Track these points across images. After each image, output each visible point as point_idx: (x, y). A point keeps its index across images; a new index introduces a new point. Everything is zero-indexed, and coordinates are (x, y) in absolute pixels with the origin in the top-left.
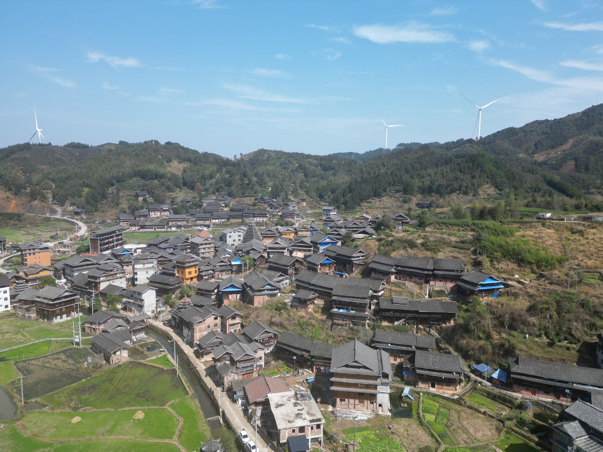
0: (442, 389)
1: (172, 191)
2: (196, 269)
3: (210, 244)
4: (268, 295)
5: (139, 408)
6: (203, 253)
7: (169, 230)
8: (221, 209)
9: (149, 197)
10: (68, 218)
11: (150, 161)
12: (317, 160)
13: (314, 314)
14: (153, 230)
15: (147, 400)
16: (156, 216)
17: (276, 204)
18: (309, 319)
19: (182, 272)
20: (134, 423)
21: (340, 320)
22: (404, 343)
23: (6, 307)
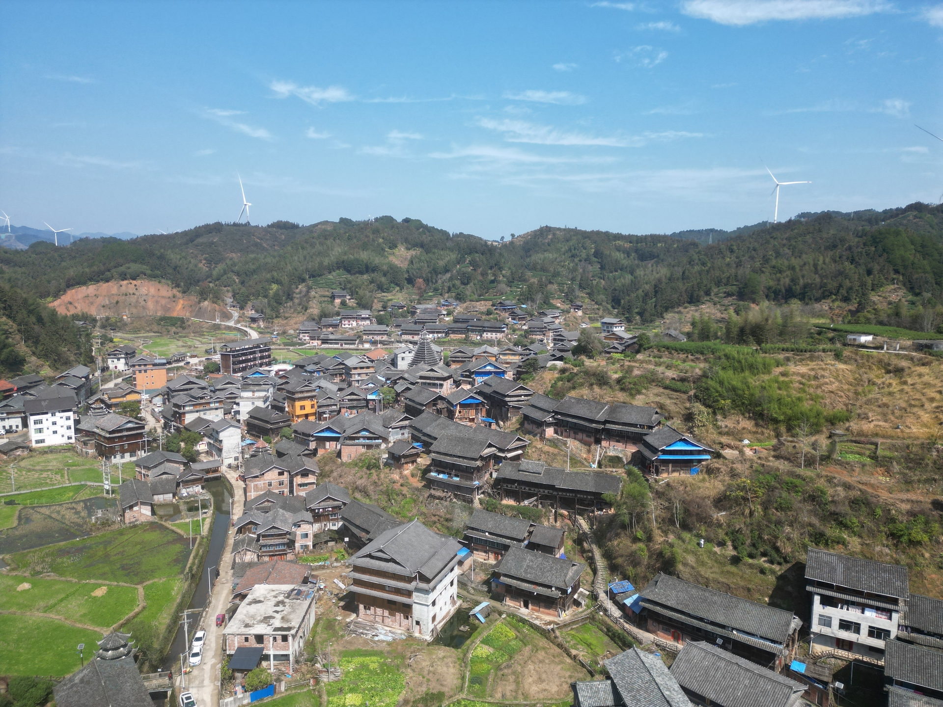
0: (538, 611)
1: (387, 290)
2: (313, 403)
3: (368, 368)
4: (363, 445)
5: (107, 582)
6: (358, 381)
7: (360, 346)
8: (441, 319)
10: (242, 326)
11: (365, 247)
12: (630, 242)
13: (410, 478)
15: (127, 575)
16: (350, 326)
17: (524, 313)
18: (402, 485)
19: (292, 406)
20: (86, 600)
21: (438, 490)
22: (507, 534)
23: (70, 438)
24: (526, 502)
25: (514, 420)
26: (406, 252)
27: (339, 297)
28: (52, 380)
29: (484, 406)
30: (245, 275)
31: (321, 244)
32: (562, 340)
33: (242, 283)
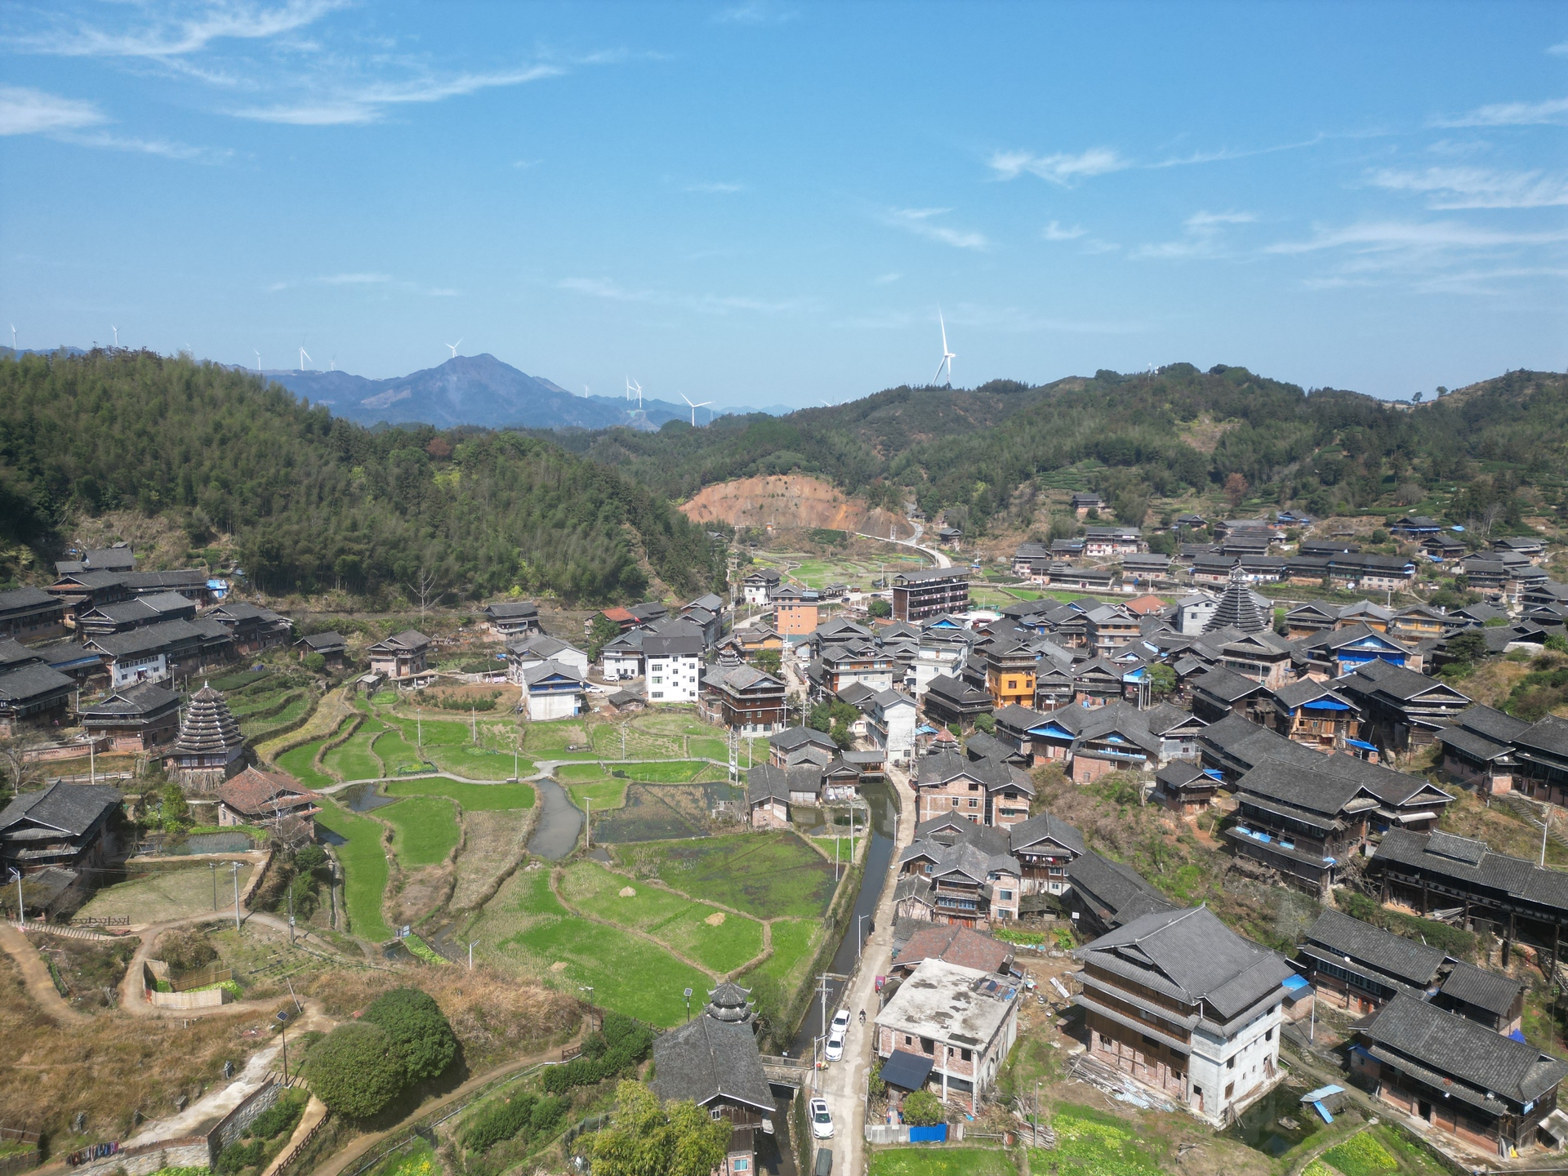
0: (1453, 1131)
1: (1174, 494)
2: (1029, 678)
3: (1128, 627)
4: (1112, 761)
5: (726, 907)
7: (1117, 590)
8: (1273, 547)
10: (927, 546)
13: (1196, 830)
14: (1078, 587)
15: (751, 902)
16: (1102, 554)
17: (1457, 542)
18: (1179, 840)
19: (997, 680)
20: (699, 927)
21: (1249, 860)
22: (1392, 968)
23: (692, 694)
24: (1438, 915)
25: (1419, 752)
26: (1212, 425)
27: (1086, 504)
28: (677, 611)
29: (1354, 717)
30: (936, 468)
31: (1062, 415)
32: (1544, 601)
33: (933, 480)
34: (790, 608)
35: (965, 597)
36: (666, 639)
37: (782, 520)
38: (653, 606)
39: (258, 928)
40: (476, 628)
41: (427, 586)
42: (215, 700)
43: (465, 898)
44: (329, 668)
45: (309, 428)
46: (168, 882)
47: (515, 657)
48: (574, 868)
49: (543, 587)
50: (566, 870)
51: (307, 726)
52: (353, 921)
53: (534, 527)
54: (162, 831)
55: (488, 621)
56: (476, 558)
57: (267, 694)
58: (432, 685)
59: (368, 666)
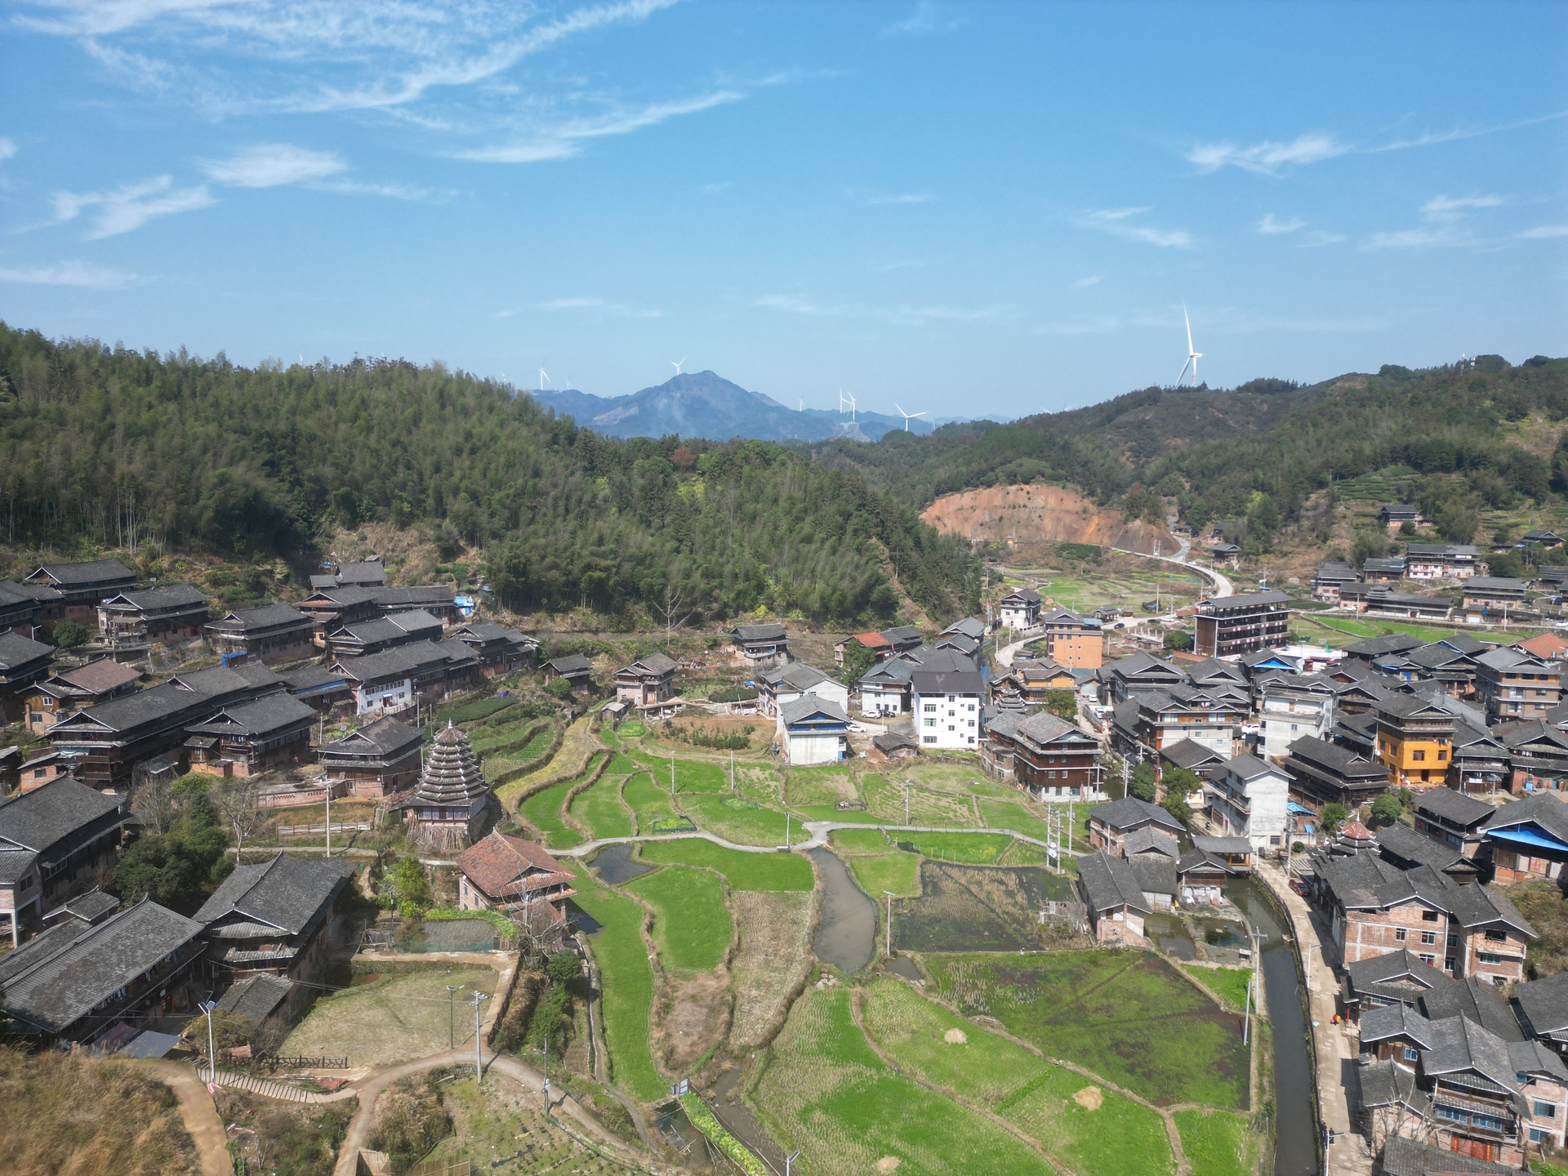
1: (1507, 505)
2: (1443, 748)
3: (1543, 677)
5: (1098, 1077)
6: (1515, 704)
7: (1458, 620)
9: (1421, 522)
10: (1198, 564)
11: (1451, 418)
14: (1406, 616)
15: (1131, 1070)
16: (1429, 576)
19: (1394, 748)
20: (1068, 1109)
23: (971, 740)
26: (1547, 425)
27: (1399, 517)
30: (1203, 476)
31: (1353, 416)
33: (1197, 488)
34: (1069, 636)
35: (1284, 628)
36: (940, 674)
37: (1024, 532)
38: (906, 631)
39: (503, 1082)
40: (722, 651)
41: (674, 605)
42: (459, 744)
43: (749, 1031)
44: (575, 694)
45: (555, 440)
46: (399, 991)
47: (766, 686)
48: (877, 988)
49: (790, 606)
50: (868, 989)
51: (553, 764)
52: (617, 1058)
53: (782, 540)
54: (396, 914)
55: (734, 643)
56: (721, 576)
57: (512, 725)
58: (679, 715)
59: (614, 692)
